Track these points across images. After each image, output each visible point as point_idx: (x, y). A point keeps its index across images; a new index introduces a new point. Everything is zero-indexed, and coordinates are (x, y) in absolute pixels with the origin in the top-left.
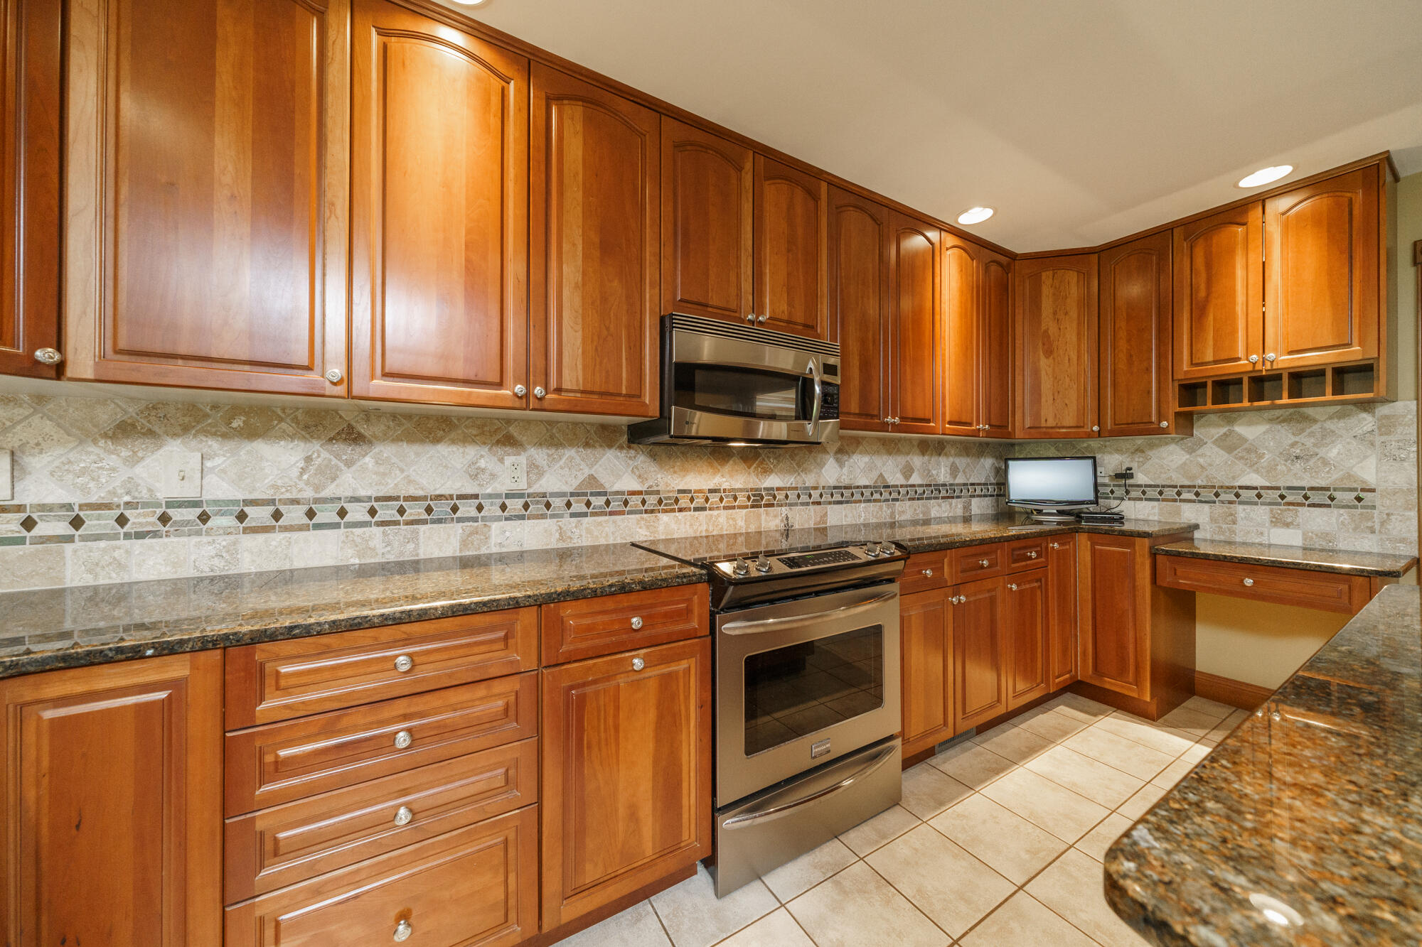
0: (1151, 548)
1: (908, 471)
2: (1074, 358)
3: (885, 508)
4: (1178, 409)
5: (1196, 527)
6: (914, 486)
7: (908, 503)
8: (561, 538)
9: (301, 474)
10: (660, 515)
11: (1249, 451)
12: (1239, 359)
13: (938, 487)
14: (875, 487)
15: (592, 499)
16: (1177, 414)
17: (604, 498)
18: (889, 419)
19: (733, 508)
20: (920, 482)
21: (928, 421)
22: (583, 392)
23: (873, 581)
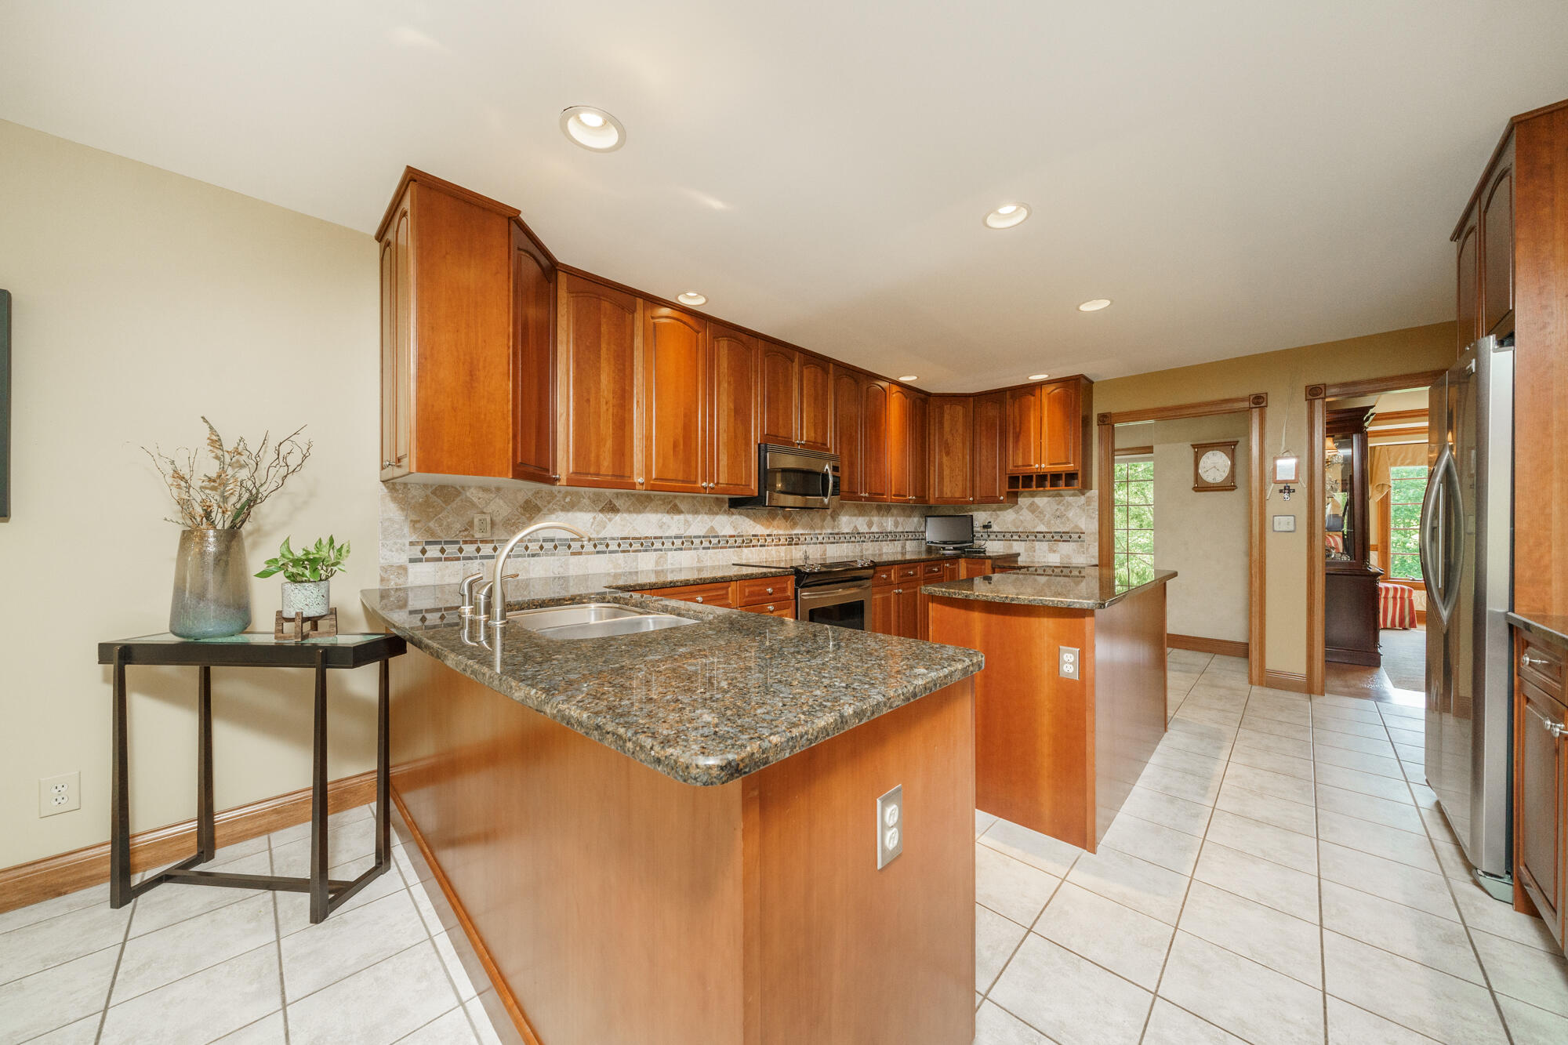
0: (992, 565)
1: (870, 525)
2: (961, 457)
3: (857, 547)
4: (1008, 490)
5: (1019, 554)
6: (873, 533)
7: (870, 544)
8: (698, 562)
9: (592, 525)
10: (744, 549)
11: (1040, 512)
12: (1031, 465)
13: (887, 534)
14: (852, 533)
15: (712, 539)
16: (1008, 492)
17: (717, 539)
18: (863, 495)
19: (778, 545)
20: (877, 530)
21: (883, 495)
22: (727, 484)
23: (860, 578)
